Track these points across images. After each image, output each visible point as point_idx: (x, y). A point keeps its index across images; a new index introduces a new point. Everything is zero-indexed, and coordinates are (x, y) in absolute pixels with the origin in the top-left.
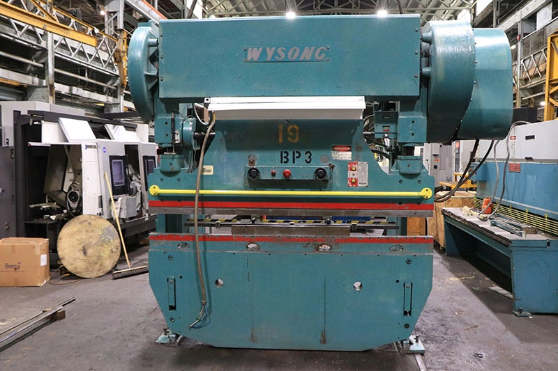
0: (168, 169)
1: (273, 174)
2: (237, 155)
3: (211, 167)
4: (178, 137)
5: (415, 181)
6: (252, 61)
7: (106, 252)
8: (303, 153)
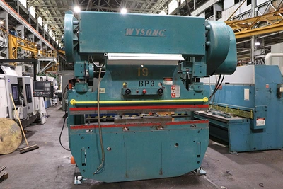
0: (81, 90)
1: (137, 92)
2: (117, 83)
3: (104, 89)
4: (87, 74)
5: (200, 94)
6: (129, 35)
7: (14, 139)
8: (150, 81)
